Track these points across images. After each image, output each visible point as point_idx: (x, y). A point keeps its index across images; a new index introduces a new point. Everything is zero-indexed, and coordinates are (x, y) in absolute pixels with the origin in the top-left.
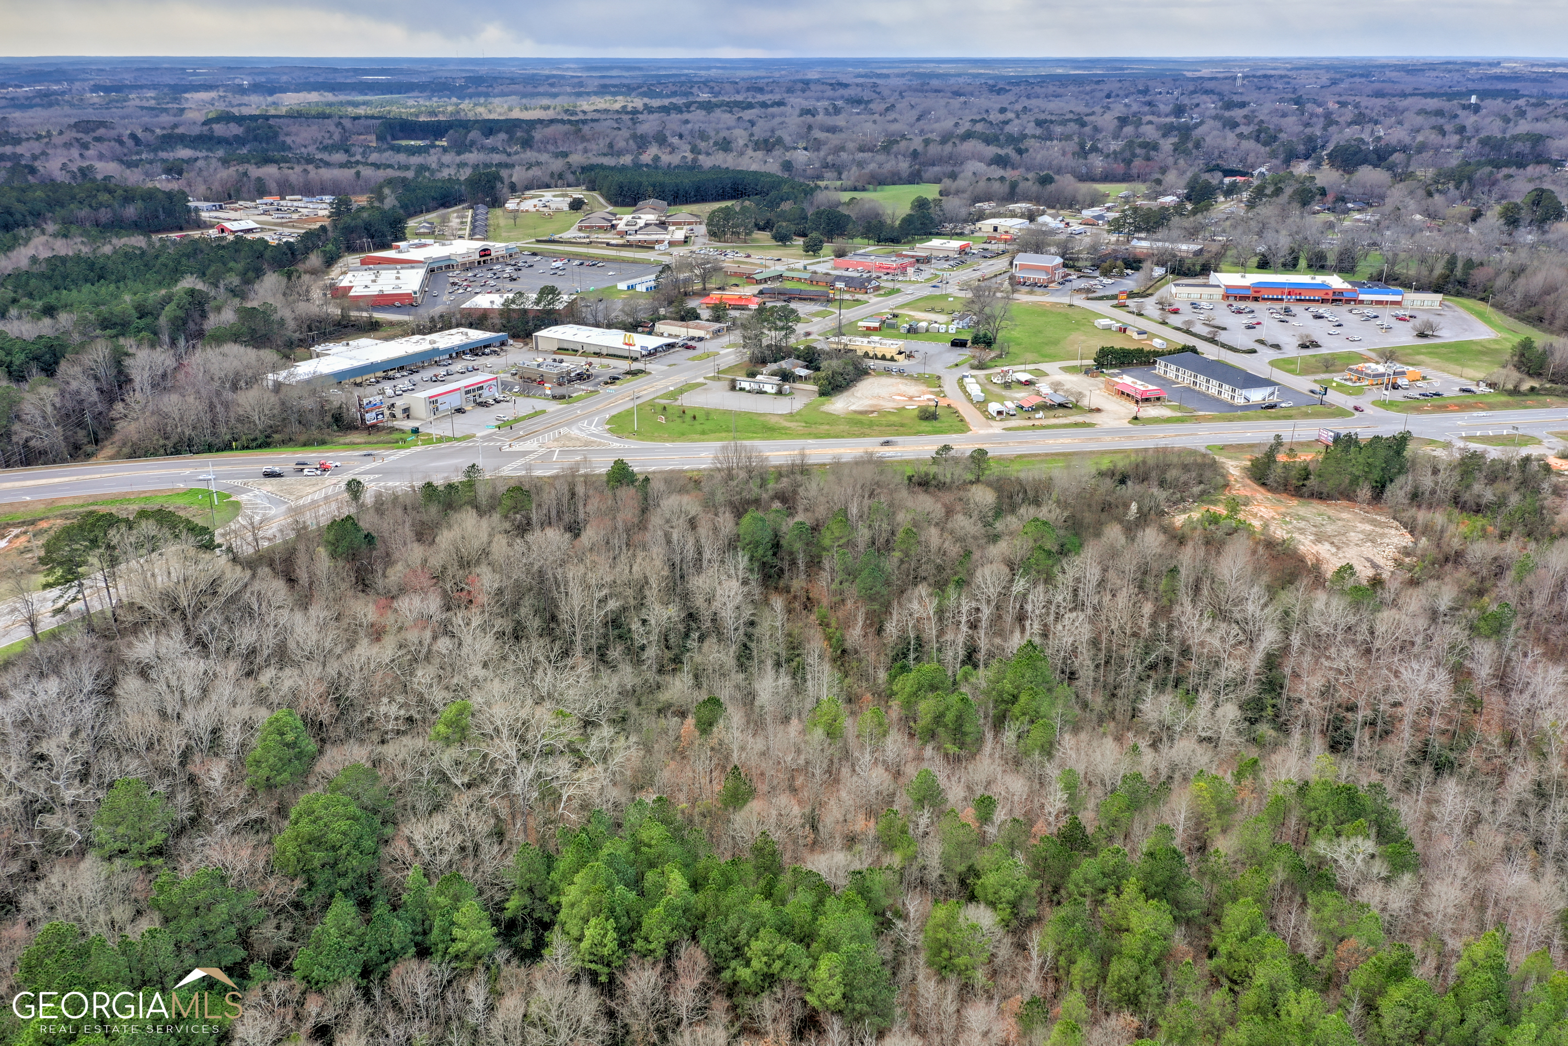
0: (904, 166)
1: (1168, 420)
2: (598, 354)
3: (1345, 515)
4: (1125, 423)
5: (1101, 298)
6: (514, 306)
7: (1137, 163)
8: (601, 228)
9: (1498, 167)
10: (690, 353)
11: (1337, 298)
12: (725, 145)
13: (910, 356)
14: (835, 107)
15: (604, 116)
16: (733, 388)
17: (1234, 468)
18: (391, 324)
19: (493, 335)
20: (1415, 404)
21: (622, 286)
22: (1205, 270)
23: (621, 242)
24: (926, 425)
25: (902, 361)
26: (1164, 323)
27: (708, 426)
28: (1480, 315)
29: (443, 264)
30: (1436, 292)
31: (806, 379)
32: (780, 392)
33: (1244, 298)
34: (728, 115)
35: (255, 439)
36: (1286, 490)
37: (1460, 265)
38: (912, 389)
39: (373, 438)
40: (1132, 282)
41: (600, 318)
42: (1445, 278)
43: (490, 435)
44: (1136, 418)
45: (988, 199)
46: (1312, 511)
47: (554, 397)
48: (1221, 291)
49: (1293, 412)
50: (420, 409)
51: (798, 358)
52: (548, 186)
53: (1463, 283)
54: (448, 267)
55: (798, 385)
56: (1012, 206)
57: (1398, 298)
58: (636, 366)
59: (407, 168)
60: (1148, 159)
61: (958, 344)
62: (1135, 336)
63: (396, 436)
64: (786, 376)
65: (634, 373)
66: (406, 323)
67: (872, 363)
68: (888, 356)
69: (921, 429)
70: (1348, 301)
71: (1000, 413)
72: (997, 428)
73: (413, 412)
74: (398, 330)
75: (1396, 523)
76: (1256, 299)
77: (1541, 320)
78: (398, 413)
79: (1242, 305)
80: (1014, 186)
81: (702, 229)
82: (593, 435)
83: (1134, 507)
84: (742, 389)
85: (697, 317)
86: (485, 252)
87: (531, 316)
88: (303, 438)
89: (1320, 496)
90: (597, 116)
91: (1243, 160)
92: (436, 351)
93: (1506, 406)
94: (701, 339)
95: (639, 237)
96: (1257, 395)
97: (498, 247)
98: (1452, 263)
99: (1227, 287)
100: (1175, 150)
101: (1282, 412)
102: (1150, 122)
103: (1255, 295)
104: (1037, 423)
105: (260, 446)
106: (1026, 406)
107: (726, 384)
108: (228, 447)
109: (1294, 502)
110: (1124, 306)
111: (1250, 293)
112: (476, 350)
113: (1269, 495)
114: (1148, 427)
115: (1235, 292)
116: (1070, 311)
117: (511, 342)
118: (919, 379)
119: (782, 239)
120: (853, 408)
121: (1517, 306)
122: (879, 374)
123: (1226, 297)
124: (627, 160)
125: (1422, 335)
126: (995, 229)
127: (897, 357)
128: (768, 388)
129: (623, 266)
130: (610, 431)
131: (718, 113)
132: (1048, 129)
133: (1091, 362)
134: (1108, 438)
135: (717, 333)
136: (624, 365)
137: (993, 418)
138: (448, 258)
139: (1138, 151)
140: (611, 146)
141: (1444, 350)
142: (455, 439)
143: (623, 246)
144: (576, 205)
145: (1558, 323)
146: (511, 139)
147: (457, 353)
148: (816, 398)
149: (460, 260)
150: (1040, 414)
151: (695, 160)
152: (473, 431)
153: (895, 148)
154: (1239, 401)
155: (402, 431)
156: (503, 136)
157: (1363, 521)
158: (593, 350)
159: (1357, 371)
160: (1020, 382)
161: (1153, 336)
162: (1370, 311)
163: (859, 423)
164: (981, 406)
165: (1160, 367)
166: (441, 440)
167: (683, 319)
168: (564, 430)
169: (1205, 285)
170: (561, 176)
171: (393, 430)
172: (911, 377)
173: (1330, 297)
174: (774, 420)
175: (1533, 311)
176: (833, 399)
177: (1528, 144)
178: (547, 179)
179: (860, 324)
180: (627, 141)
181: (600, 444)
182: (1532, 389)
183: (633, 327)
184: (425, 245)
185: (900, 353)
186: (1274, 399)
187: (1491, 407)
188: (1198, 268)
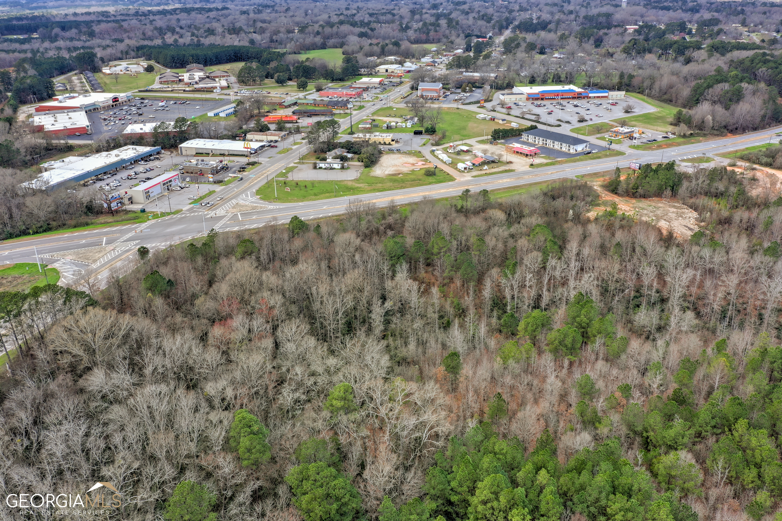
0: (318, 40)
1: (547, 165)
2: (223, 155)
3: (660, 205)
4: (527, 168)
5: (470, 104)
6: (160, 130)
7: (432, 33)
8: (173, 81)
9: (599, 29)
10: (274, 150)
11: (579, 96)
12: (211, 32)
13: (397, 142)
14: (258, 10)
15: (127, 18)
16: (315, 167)
17: (597, 185)
18: (80, 146)
19: (153, 148)
20: (648, 146)
21: (211, 114)
22: (510, 86)
23: (191, 89)
24: (431, 179)
25: (394, 144)
26: (509, 114)
27: (315, 191)
28: (643, 100)
29: (92, 108)
30: (619, 90)
31: (352, 159)
32: (343, 168)
33: (537, 99)
34: (201, 16)
35: (41, 227)
36: (628, 195)
37: (626, 77)
38: (412, 160)
39: (116, 218)
40: (478, 94)
41: (212, 133)
42: (620, 83)
43: (192, 208)
44: (532, 165)
45: (372, 55)
46: (643, 203)
47: (215, 182)
48: (525, 97)
49: (600, 155)
50: (140, 198)
51: (342, 148)
52: (120, 59)
53: (628, 85)
54: (94, 109)
55: (351, 163)
56: (387, 58)
57: (606, 94)
58: (252, 160)
59: (25, 51)
60: (436, 31)
61: (417, 133)
62: (501, 122)
63: (131, 215)
64: (343, 159)
65: (253, 164)
66: (90, 145)
67: (381, 147)
68: (387, 143)
69: (431, 181)
70: (584, 98)
71: (465, 168)
72: (468, 177)
73: (134, 200)
74: (86, 150)
75: (685, 207)
76: (542, 99)
77: (671, 101)
78: (126, 201)
79: (539, 102)
80: (383, 48)
81: (233, 79)
82: (252, 202)
83: (571, 212)
84: (320, 168)
85: (269, 129)
86: (115, 100)
87: (172, 135)
88: (73, 222)
89: (644, 196)
90: (123, 18)
91: (480, 30)
92: (123, 161)
93: (685, 143)
94: (276, 141)
95: (201, 85)
96: (580, 148)
97: (122, 96)
98: (622, 76)
99: (529, 94)
100: (448, 26)
101: (595, 155)
102: (426, 13)
103: (541, 97)
104: (487, 172)
105: (45, 231)
106: (477, 163)
107: (311, 166)
108: (25, 233)
109: (634, 201)
110: (482, 107)
111: (540, 96)
112: (146, 158)
113: (621, 198)
114: (540, 169)
115: (532, 96)
116: (458, 111)
117: (163, 151)
118: (409, 153)
119: (281, 82)
120: (387, 173)
121: (658, 95)
122: (387, 153)
123: (528, 99)
124: (158, 42)
125: (627, 112)
126: (387, 71)
127: (392, 143)
128: (335, 166)
129: (204, 103)
130: (261, 199)
131: (193, 14)
132: (377, 18)
133: (490, 137)
134: (526, 177)
135: (283, 138)
136: (244, 160)
137: (463, 172)
138: (94, 104)
139: (430, 27)
140: (144, 34)
141: (641, 119)
142: (172, 213)
143: (193, 91)
144: (149, 69)
145: (680, 101)
146: (80, 32)
147: (135, 161)
148: (363, 169)
149: (101, 105)
150: (486, 167)
151: (199, 41)
152: (179, 207)
153: (307, 30)
154: (572, 151)
155: (134, 212)
156: (74, 31)
157: (670, 206)
158: (218, 152)
159: (615, 132)
160: (463, 151)
161: (510, 122)
162: (597, 101)
163: (395, 181)
164: (453, 165)
165: (524, 137)
166: (163, 214)
167: (261, 131)
168: (234, 201)
169: (512, 94)
170: (127, 53)
171: (127, 212)
172: (405, 153)
173: (576, 96)
174: (350, 184)
175: (665, 97)
176: (373, 169)
177: (604, 18)
178: (119, 55)
179: (360, 126)
180: (152, 31)
181: (261, 208)
182: (691, 134)
183: (234, 137)
184: (74, 97)
185: (393, 140)
186: (588, 150)
187: (679, 144)
188: (505, 85)
